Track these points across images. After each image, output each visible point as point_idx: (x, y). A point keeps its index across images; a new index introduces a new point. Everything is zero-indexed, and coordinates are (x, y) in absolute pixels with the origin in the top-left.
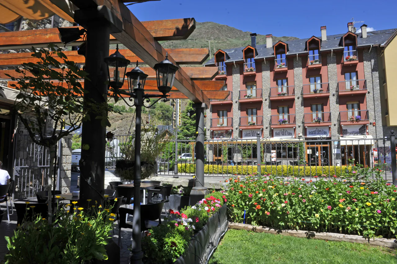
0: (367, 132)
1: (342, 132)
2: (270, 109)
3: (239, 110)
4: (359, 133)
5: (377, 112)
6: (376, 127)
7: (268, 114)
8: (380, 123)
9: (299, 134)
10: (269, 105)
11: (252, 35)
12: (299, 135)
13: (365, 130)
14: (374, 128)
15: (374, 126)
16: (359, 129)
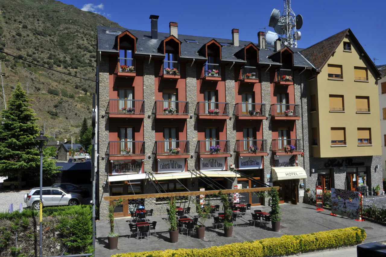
0: (296, 163)
1: (275, 163)
2: (197, 131)
3: (153, 129)
4: (290, 164)
5: (305, 141)
6: (304, 158)
7: (193, 138)
8: (307, 154)
9: (231, 165)
10: (195, 125)
11: (152, 17)
12: (231, 167)
13: (294, 160)
14: (302, 158)
15: (302, 156)
16: (290, 160)
